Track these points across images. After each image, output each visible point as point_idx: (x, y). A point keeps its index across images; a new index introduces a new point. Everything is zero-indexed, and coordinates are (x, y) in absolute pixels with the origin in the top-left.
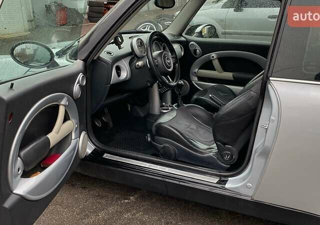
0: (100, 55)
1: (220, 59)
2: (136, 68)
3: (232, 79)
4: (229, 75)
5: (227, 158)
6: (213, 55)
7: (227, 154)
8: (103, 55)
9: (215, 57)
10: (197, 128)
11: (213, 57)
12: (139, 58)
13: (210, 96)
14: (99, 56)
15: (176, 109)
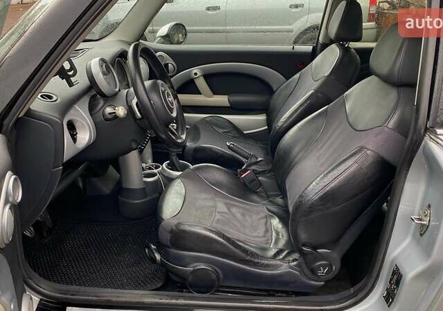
0: (32, 107)
1: (207, 77)
2: (107, 120)
3: (229, 105)
4: (222, 100)
5: (322, 272)
6: (195, 71)
7: (321, 265)
8: (38, 105)
9: (199, 74)
10: (229, 209)
11: (196, 74)
12: (110, 98)
13: (228, 144)
14: (29, 110)
15: (178, 177)
